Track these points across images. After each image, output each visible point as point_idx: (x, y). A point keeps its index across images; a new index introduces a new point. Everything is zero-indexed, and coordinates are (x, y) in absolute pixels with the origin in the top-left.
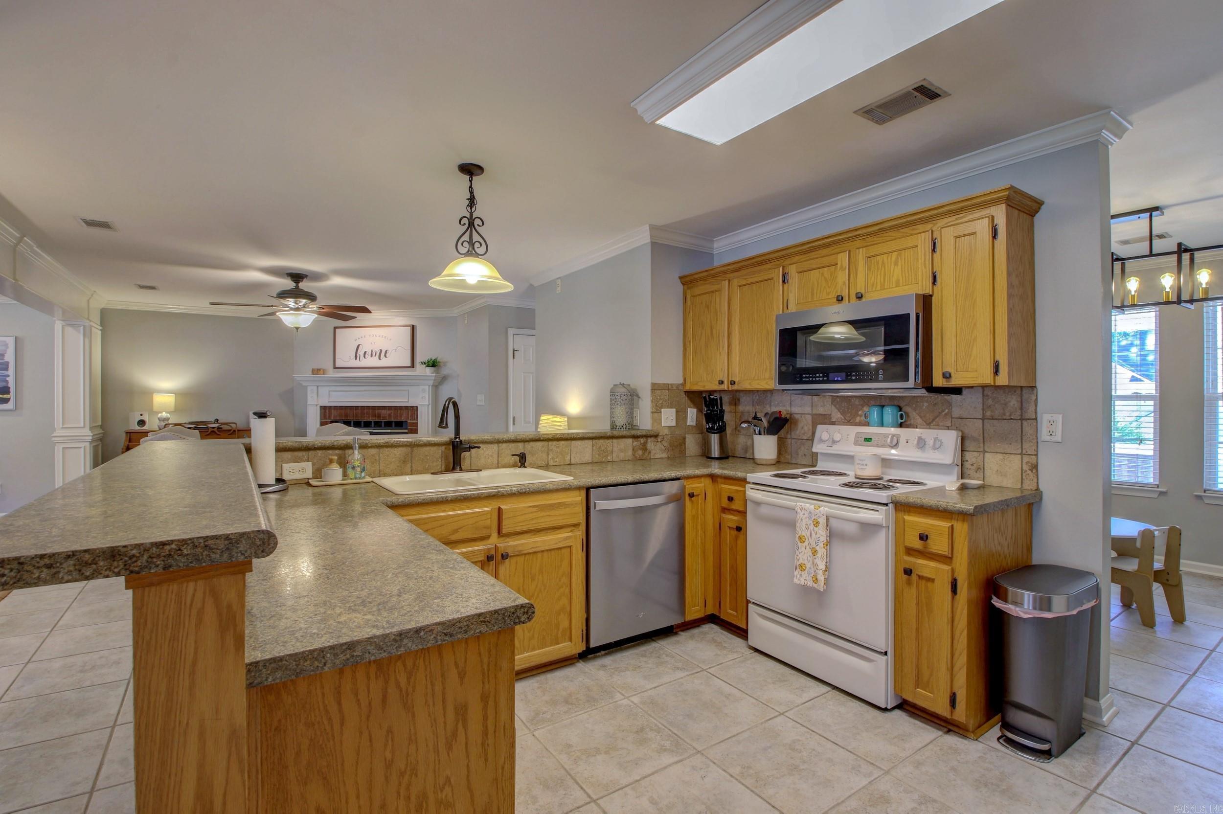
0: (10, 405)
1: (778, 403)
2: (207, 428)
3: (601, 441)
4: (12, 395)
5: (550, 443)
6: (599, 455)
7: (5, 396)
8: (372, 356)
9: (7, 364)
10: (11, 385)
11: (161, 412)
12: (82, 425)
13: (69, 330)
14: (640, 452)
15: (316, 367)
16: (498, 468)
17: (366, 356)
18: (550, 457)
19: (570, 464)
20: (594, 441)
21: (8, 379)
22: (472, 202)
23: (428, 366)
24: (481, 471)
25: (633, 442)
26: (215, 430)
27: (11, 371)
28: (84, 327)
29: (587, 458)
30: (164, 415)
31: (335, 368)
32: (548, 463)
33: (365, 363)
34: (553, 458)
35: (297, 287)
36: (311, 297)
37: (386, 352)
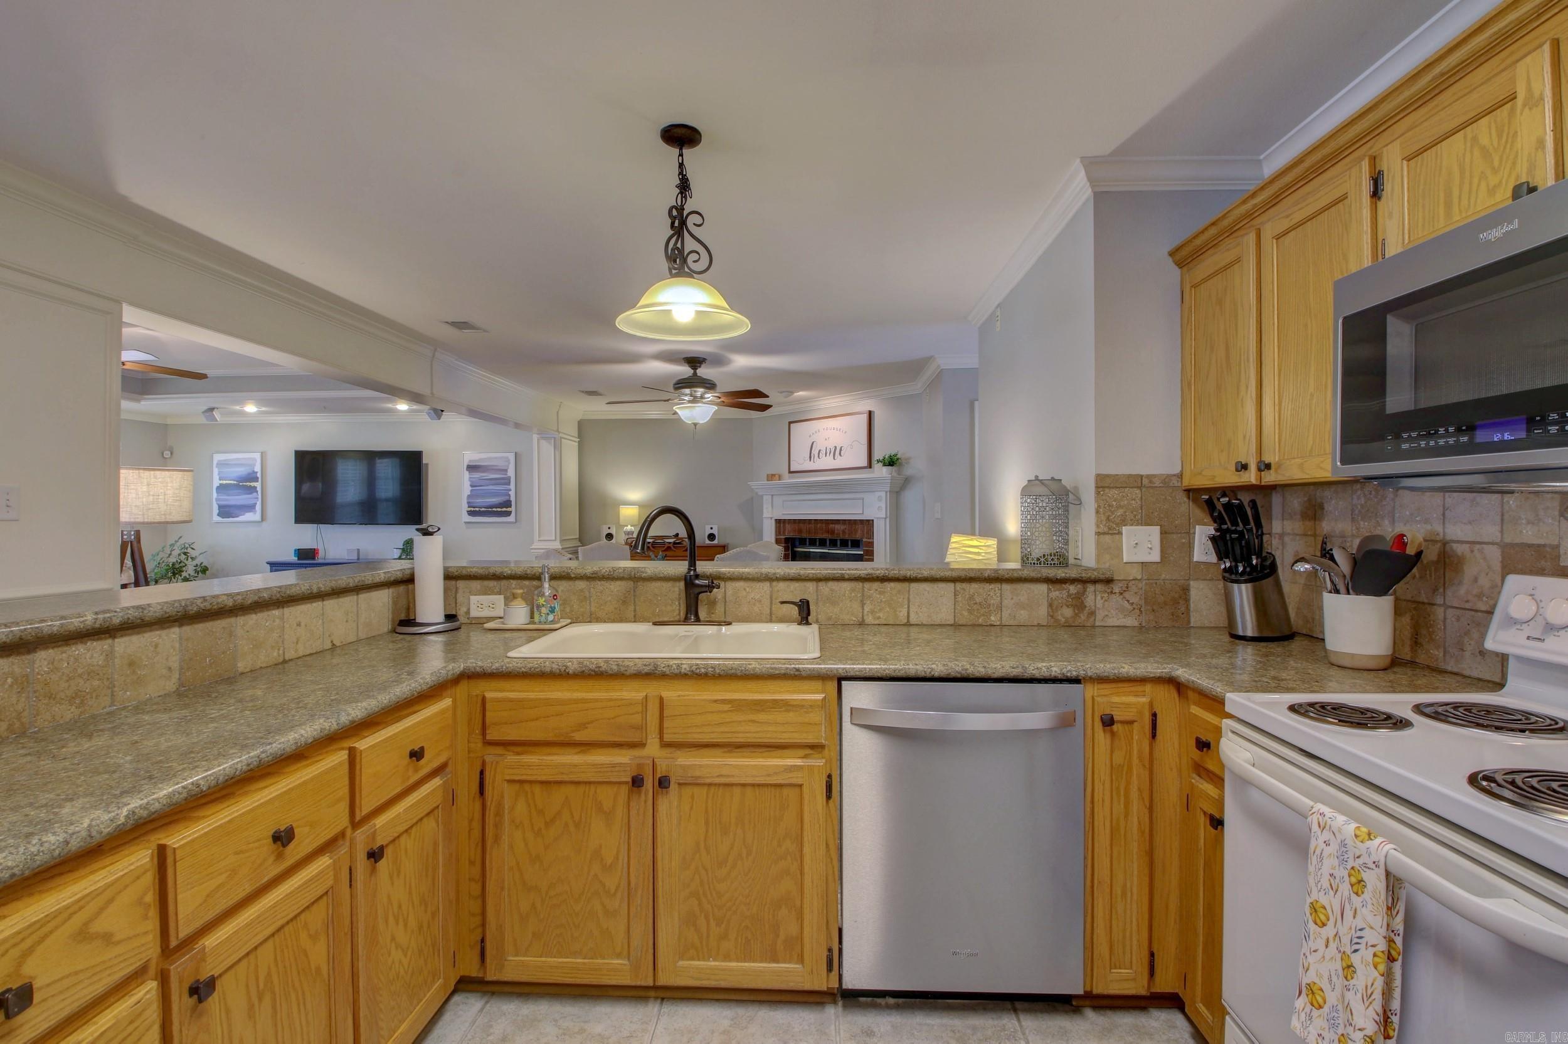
0: (511, 518)
1: (1412, 514)
2: (664, 543)
3: (975, 586)
4: (513, 509)
5: (867, 585)
6: (970, 612)
7: (508, 509)
9: (509, 479)
10: (513, 499)
11: (626, 526)
12: (554, 538)
13: (544, 443)
14: (1068, 612)
15: (770, 472)
16: (771, 621)
18: (867, 609)
19: (908, 624)
20: (959, 586)
21: (510, 493)
22: (684, 186)
23: (885, 465)
24: (729, 624)
25: (1049, 589)
26: (671, 545)
27: (512, 486)
28: (555, 438)
29: (945, 614)
30: (628, 528)
31: (790, 472)
32: (863, 620)
33: (819, 464)
34: (872, 612)
35: (695, 374)
36: (710, 385)
37: (841, 450)
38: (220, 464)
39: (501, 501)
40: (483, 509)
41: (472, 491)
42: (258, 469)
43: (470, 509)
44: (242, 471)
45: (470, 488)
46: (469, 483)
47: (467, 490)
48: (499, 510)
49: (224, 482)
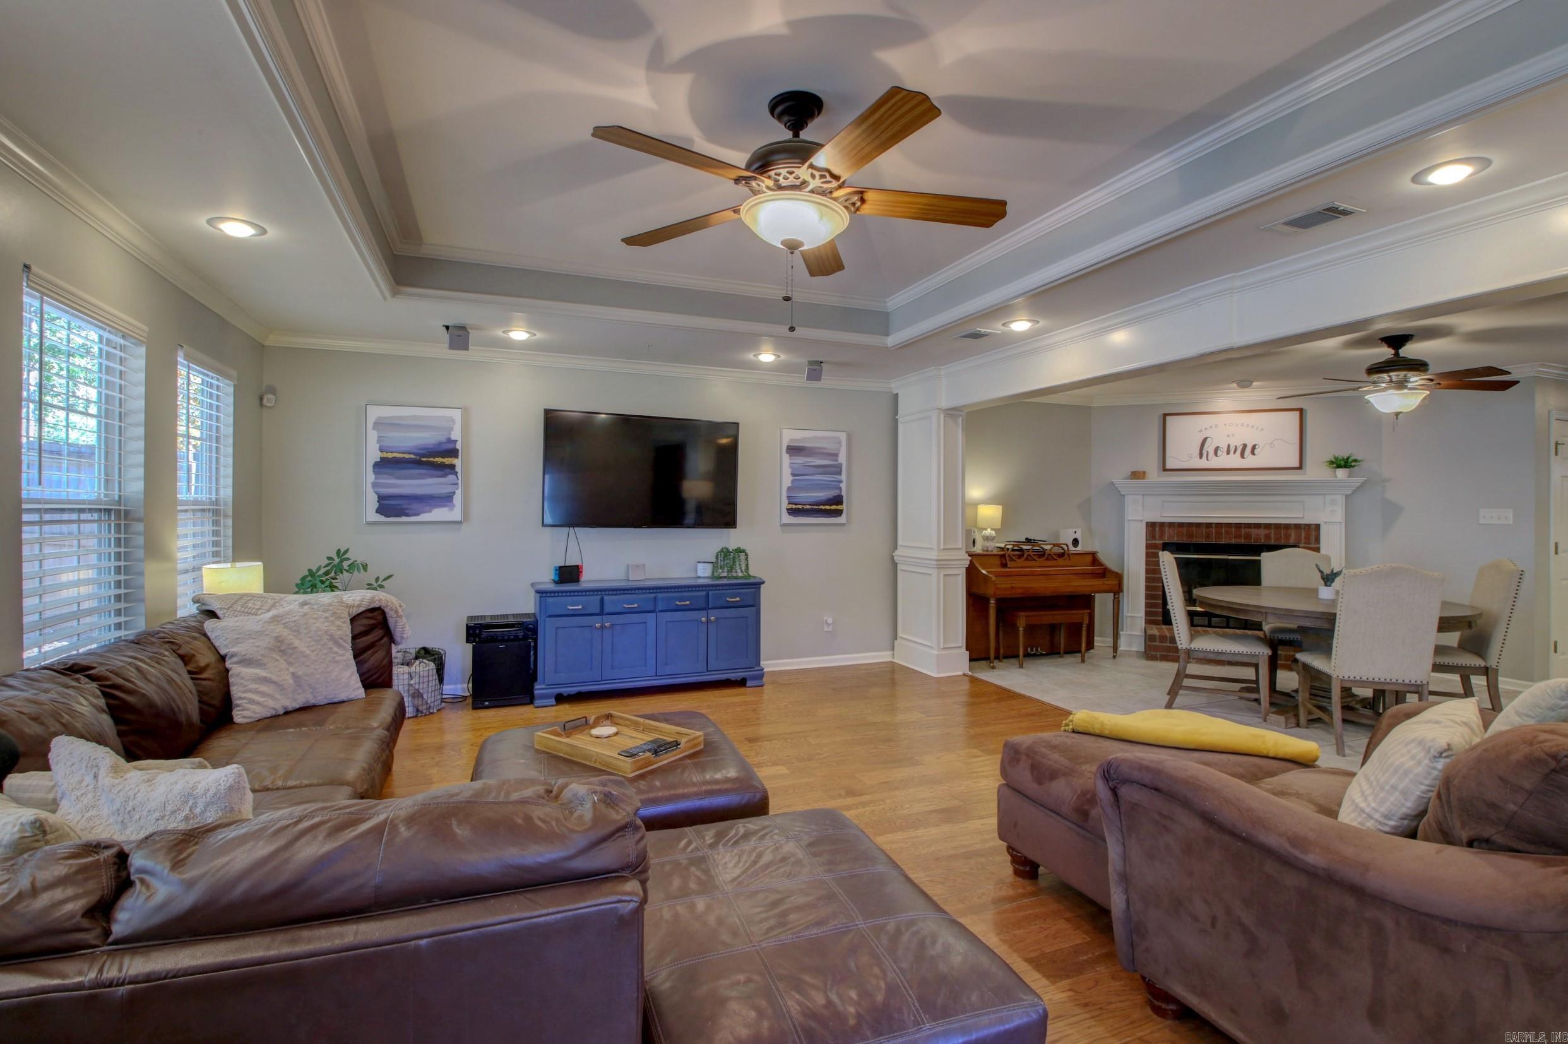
0: (842, 519)
2: (1042, 551)
4: (844, 507)
7: (839, 507)
8: (1228, 453)
9: (840, 466)
10: (844, 493)
11: (986, 529)
17: (1219, 453)
21: (841, 485)
23: (1339, 466)
27: (843, 477)
30: (989, 532)
31: (1164, 469)
33: (1214, 463)
35: (1397, 354)
36: (1418, 366)
37: (1254, 448)
38: (378, 424)
39: (831, 497)
40: (808, 507)
41: (793, 481)
42: (456, 435)
43: (790, 506)
44: (428, 439)
45: (791, 478)
46: (789, 471)
47: (787, 480)
48: (828, 507)
49: (390, 455)
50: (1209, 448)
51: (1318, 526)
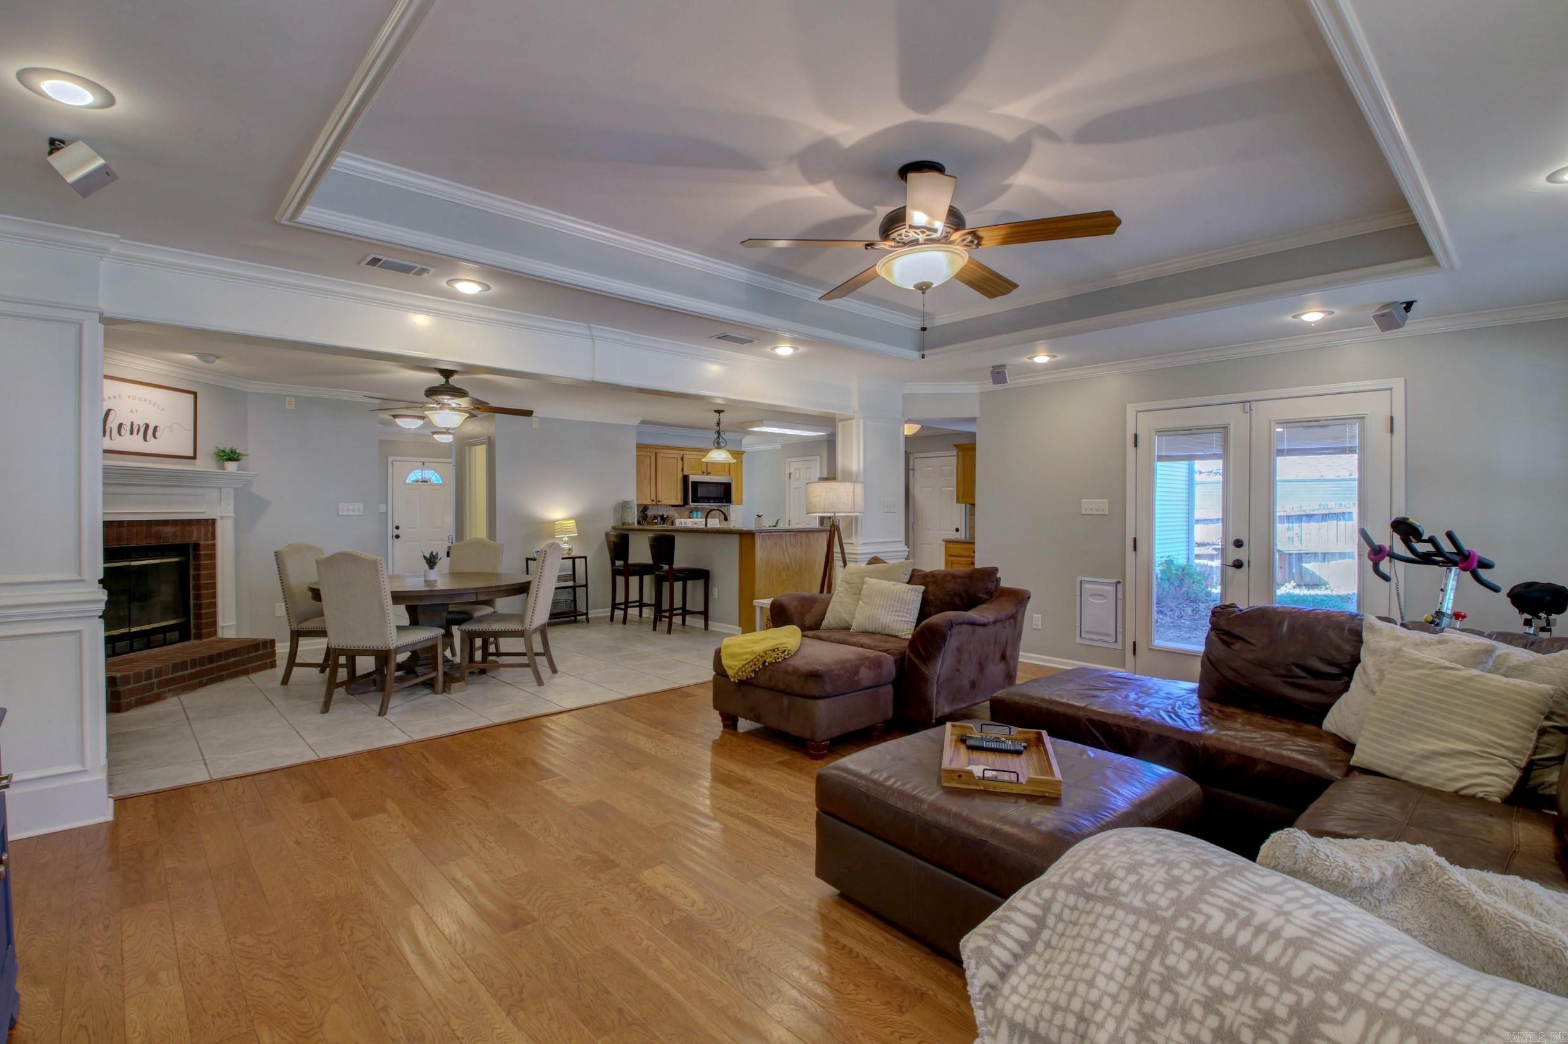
8: (132, 433)
17: (123, 432)
37: (155, 430)
50: (113, 423)
51: (214, 521)
